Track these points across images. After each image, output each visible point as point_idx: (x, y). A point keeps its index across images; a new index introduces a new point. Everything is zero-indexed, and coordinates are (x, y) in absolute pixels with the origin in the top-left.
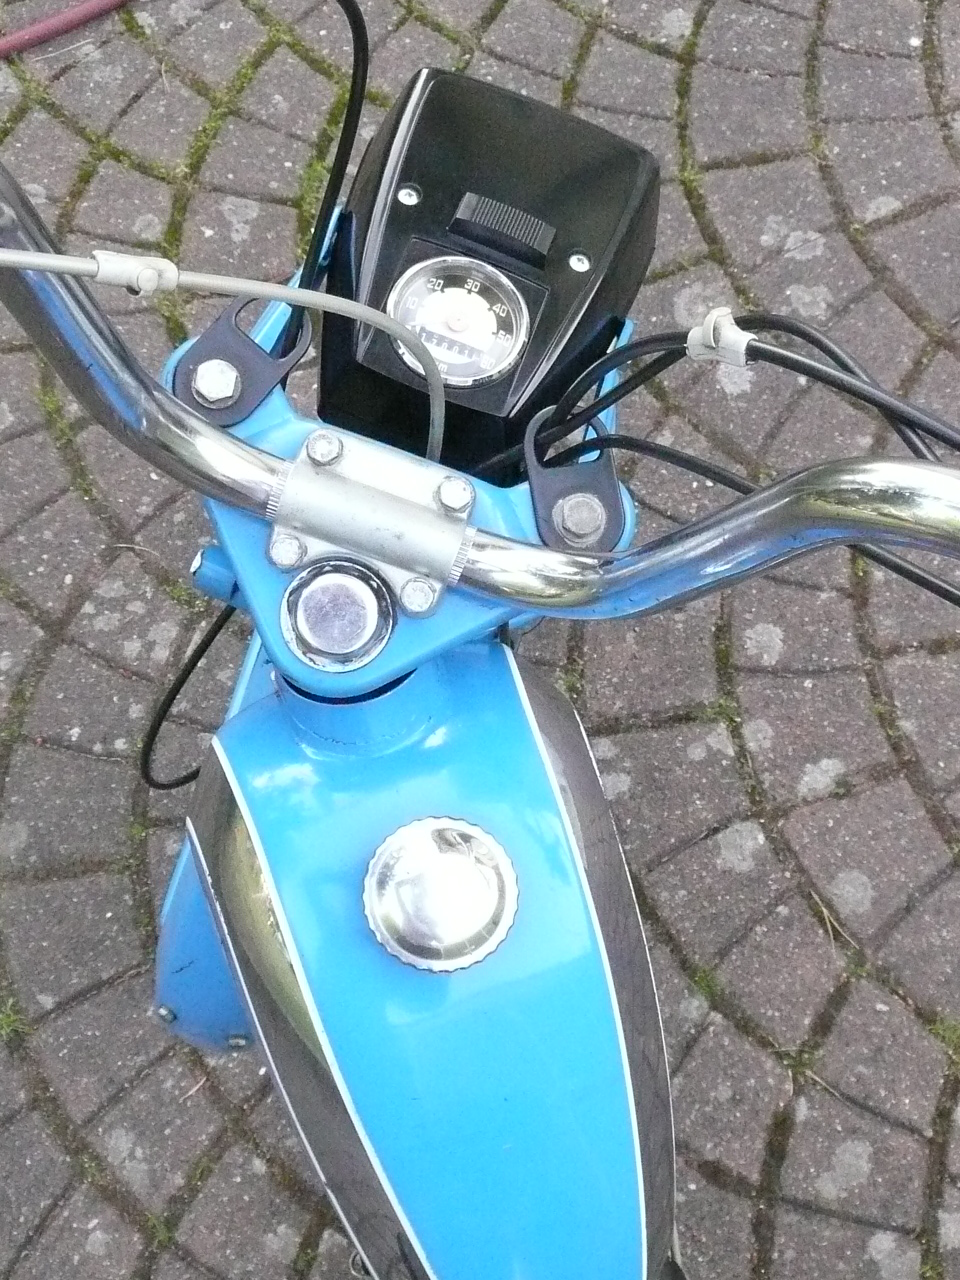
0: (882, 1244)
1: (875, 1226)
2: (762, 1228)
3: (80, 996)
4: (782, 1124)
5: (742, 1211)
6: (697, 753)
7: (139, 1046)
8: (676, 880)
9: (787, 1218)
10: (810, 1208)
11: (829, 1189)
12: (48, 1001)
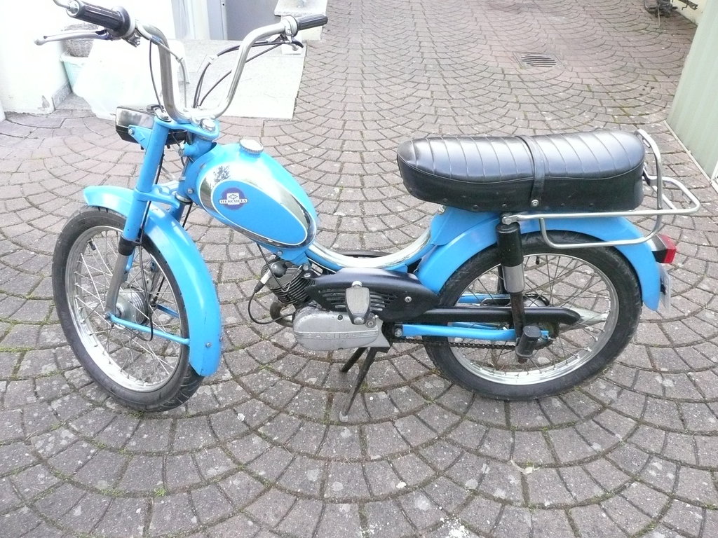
3: (164, 474)
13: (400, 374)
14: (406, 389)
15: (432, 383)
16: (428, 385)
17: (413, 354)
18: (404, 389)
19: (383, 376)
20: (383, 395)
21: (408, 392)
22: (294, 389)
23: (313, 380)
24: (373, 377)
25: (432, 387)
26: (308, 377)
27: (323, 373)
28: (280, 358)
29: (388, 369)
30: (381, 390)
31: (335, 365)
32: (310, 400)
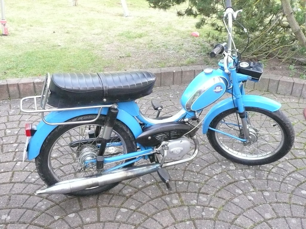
0: (196, 201)
1: (197, 201)
2: (195, 192)
3: (208, 148)
4: (207, 194)
5: (197, 191)
6: (249, 188)
7: (204, 151)
8: (233, 186)
9: (197, 194)
10: (198, 196)
11: (200, 197)
12: (206, 146)
13: (144, 193)
14: (140, 187)
15: (128, 191)
16: (130, 190)
17: (140, 204)
18: (140, 186)
19: (151, 190)
20: (148, 183)
21: (138, 186)
22: (186, 178)
23: (180, 183)
24: (156, 189)
25: (128, 190)
26: (183, 183)
27: (178, 186)
28: (200, 189)
29: (150, 194)
30: (150, 185)
31: (175, 191)
32: (177, 176)
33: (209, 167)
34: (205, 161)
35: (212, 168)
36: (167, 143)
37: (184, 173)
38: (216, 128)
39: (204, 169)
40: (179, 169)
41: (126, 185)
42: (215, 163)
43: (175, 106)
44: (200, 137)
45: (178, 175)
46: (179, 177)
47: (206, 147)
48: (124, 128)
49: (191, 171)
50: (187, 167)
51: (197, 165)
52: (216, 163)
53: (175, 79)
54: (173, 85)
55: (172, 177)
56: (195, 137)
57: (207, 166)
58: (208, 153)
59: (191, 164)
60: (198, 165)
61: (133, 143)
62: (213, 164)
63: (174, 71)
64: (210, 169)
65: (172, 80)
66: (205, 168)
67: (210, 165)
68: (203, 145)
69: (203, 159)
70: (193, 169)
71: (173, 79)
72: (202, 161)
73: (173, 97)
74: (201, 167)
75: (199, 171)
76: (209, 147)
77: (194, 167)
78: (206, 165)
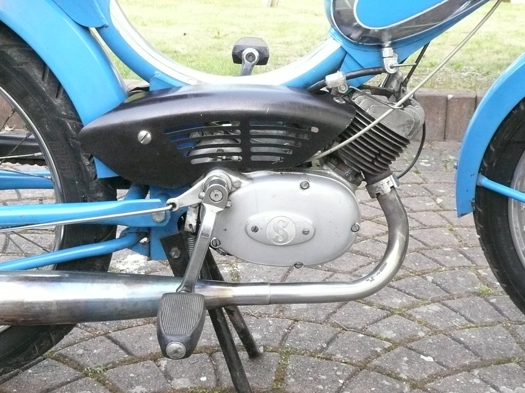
7: (476, 317)
12: (493, 301)
33: (476, 372)
34: (467, 347)
35: (487, 378)
36: (235, 179)
37: (354, 374)
38: (517, 181)
39: (449, 375)
40: (339, 356)
41: (87, 375)
42: (509, 361)
43: (429, 186)
44: (480, 271)
45: (324, 377)
46: (321, 387)
47: (492, 304)
48: (36, 73)
49: (388, 375)
50: (378, 355)
51: (426, 355)
52: (513, 364)
53: (450, 122)
54: (445, 139)
55: (292, 380)
56: (386, 184)
57: (469, 369)
58: (492, 325)
59: (397, 350)
60: (429, 359)
61: (80, 159)
62: (499, 363)
63: (450, 96)
64: (477, 381)
65: (441, 124)
66: (457, 371)
67: (484, 364)
68: (479, 295)
69: (460, 342)
70: (399, 366)
71: (446, 122)
72: (454, 345)
73: (429, 165)
74: (439, 368)
75: (424, 381)
76: (502, 307)
77: (407, 362)
78: (467, 362)
